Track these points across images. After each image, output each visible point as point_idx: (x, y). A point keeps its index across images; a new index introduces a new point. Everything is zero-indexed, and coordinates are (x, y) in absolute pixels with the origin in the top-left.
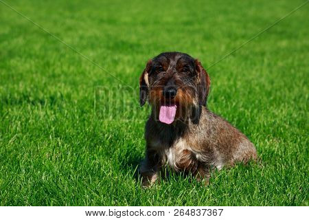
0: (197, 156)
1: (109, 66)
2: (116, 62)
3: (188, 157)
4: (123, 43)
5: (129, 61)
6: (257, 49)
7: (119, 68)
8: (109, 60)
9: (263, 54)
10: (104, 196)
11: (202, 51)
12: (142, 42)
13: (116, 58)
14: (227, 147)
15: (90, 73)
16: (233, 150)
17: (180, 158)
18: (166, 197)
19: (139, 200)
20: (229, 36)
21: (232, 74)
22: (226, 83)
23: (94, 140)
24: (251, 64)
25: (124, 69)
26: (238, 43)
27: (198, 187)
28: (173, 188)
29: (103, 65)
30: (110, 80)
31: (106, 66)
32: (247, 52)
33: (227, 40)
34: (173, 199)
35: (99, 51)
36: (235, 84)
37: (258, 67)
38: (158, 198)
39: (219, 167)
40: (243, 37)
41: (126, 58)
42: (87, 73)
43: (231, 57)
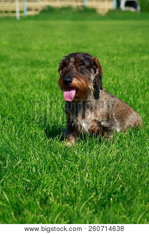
0: (102, 124)
1: (30, 75)
2: (34, 73)
3: (96, 124)
4: (37, 61)
5: (43, 72)
6: (129, 61)
7: (37, 76)
9: (133, 64)
12: (49, 61)
13: (34, 70)
14: (122, 117)
15: (17, 80)
17: (90, 126)
18: (85, 151)
20: (108, 54)
21: (115, 77)
22: (112, 82)
24: (126, 70)
25: (40, 77)
26: (115, 58)
27: (106, 143)
29: (26, 75)
30: (32, 83)
32: (122, 63)
33: (108, 57)
35: (22, 67)
36: (118, 83)
37: (131, 71)
39: (118, 130)
40: (118, 55)
41: (41, 70)
42: (15, 81)
43: (112, 67)
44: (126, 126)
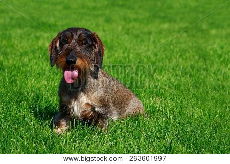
0: (96, 109)
1: (33, 41)
2: (38, 38)
3: (89, 109)
4: (44, 23)
5: (48, 38)
6: (146, 30)
7: (40, 43)
8: (32, 36)
9: (150, 33)
10: (27, 140)
11: (104, 31)
12: (58, 23)
13: (38, 34)
15: (17, 46)
16: (126, 106)
18: (75, 141)
19: (53, 143)
20: (125, 19)
21: (126, 49)
22: (121, 55)
23: (20, 97)
24: (141, 41)
25: (44, 43)
26: (131, 25)
27: (99, 133)
28: (80, 134)
29: (28, 40)
30: (33, 52)
31: (30, 41)
32: (138, 32)
33: (123, 23)
34: (79, 143)
35: (25, 29)
36: (128, 56)
37: (146, 43)
38: (68, 141)
39: (115, 118)
40: (135, 20)
41: (46, 35)
42: (15, 46)
43: (126, 35)
44: (125, 114)
